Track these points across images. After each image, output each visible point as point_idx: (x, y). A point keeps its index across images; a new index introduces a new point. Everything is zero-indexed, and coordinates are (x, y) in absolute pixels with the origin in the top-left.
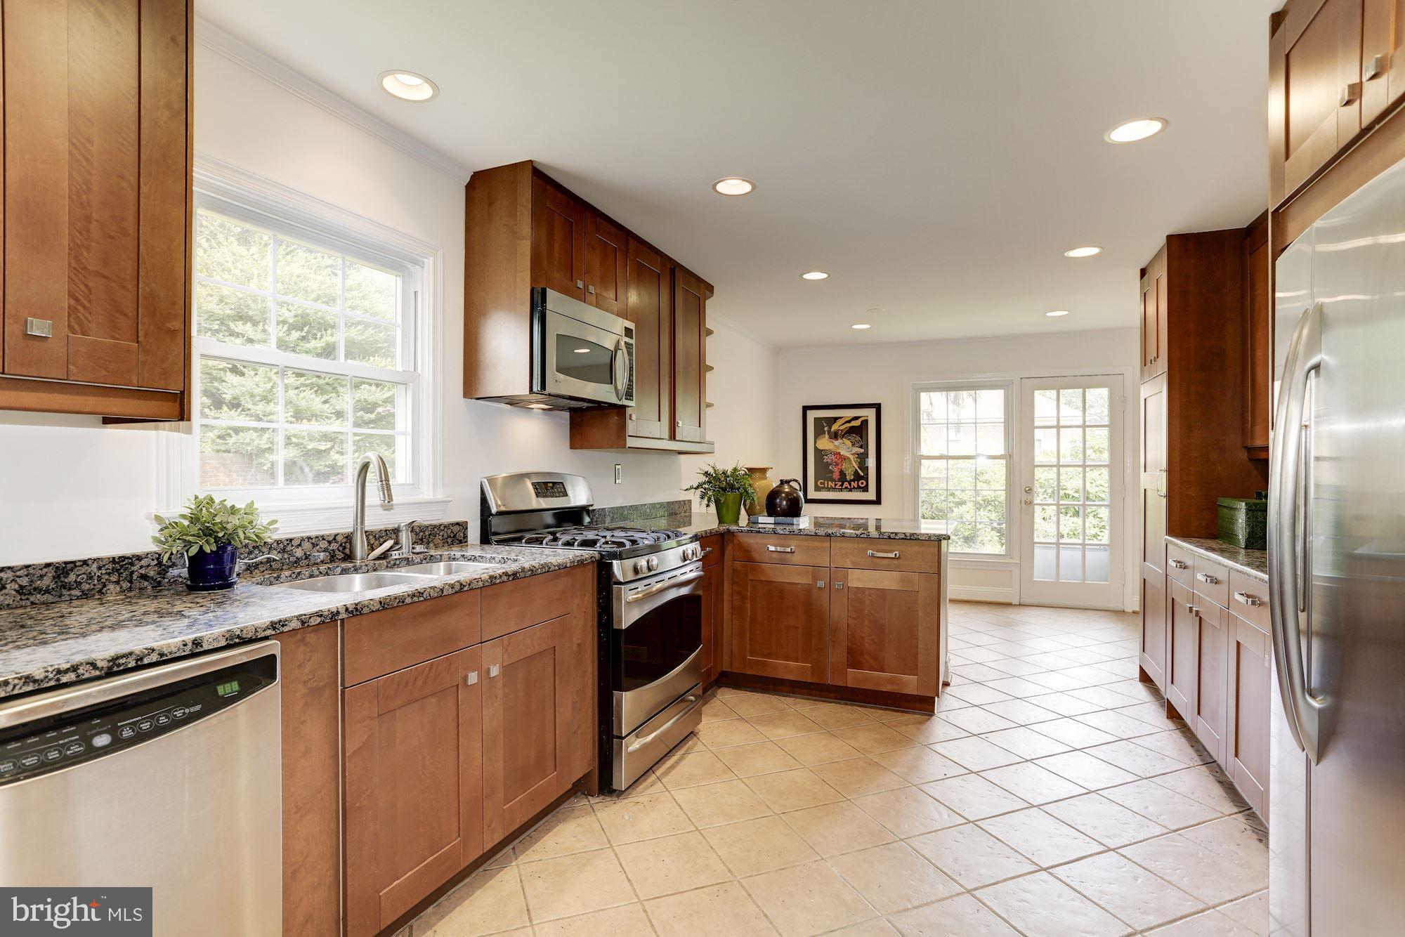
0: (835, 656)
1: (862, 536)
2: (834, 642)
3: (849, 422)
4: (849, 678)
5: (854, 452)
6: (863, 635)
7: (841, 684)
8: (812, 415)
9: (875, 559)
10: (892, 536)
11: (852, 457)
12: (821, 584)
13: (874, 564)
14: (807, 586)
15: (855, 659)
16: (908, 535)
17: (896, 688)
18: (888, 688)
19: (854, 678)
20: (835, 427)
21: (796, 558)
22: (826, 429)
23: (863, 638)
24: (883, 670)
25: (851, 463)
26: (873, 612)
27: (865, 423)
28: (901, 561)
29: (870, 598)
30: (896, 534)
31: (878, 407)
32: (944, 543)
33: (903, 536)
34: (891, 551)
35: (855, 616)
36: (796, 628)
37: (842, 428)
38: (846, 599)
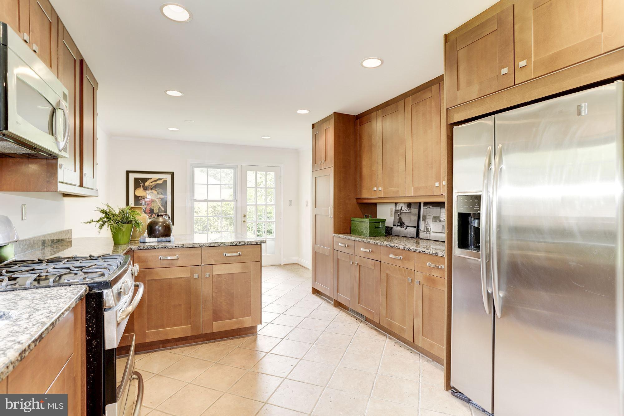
0: (205, 316)
1: (221, 245)
2: (204, 308)
3: (156, 181)
4: (214, 327)
5: (159, 197)
6: (221, 301)
7: (209, 332)
8: (132, 176)
9: (228, 258)
10: (238, 244)
11: (157, 200)
12: (196, 276)
13: (227, 261)
14: (187, 278)
15: (217, 316)
16: (246, 242)
17: (240, 325)
18: (236, 327)
19: (217, 326)
20: (147, 184)
21: (179, 263)
22: (141, 184)
23: (221, 303)
24: (233, 318)
25: (157, 203)
26: (227, 287)
27: (165, 182)
28: (241, 257)
29: (225, 279)
30: (240, 243)
31: (172, 174)
32: (263, 244)
33: (243, 243)
34: (237, 252)
35: (216, 291)
36: (180, 305)
37: (151, 184)
38: (212, 282)
